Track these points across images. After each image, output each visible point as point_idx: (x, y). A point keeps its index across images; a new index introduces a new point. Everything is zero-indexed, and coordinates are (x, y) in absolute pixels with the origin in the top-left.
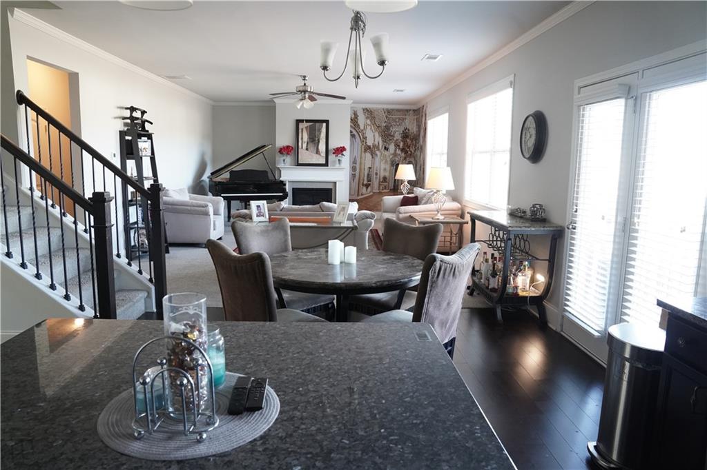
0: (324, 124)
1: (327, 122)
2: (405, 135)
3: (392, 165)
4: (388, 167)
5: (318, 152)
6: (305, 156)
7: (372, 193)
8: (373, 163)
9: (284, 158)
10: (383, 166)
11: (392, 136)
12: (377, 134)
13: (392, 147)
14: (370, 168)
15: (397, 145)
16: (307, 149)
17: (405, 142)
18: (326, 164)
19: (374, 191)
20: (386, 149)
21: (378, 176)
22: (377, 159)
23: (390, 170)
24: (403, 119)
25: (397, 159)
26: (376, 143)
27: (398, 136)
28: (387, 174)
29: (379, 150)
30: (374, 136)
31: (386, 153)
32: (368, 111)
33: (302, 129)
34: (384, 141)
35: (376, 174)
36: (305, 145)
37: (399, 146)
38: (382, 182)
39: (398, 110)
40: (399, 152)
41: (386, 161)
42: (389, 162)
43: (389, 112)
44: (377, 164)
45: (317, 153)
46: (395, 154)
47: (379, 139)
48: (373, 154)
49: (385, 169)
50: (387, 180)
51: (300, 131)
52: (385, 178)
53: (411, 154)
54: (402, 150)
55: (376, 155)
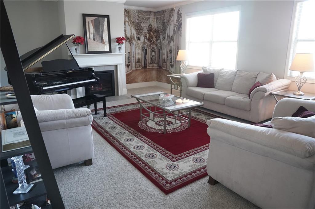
0: (106, 19)
1: (108, 17)
2: (150, 30)
3: (143, 50)
4: (140, 51)
5: (102, 41)
6: (93, 45)
7: (131, 71)
8: (131, 49)
9: (77, 47)
10: (137, 51)
11: (142, 30)
12: (132, 28)
13: (142, 38)
14: (129, 53)
15: (145, 36)
16: (94, 40)
17: (150, 34)
18: (110, 51)
19: (132, 69)
20: (139, 39)
21: (135, 58)
22: (134, 46)
23: (142, 53)
24: (149, 18)
25: (145, 46)
26: (132, 35)
27: (145, 30)
28: (140, 57)
29: (134, 40)
30: (131, 29)
31: (139, 42)
32: (126, 10)
33: (88, 22)
34: (138, 34)
35: (134, 57)
36: (92, 36)
37: (146, 37)
38: (137, 63)
39: (145, 12)
40: (146, 41)
41: (139, 48)
42: (141, 48)
43: (139, 12)
44: (133, 50)
45: (102, 43)
46: (144, 43)
47: (134, 32)
48: (131, 43)
49: (139, 54)
50: (140, 61)
51: (87, 23)
52: (139, 59)
53: (153, 42)
54: (149, 40)
55: (133, 43)
